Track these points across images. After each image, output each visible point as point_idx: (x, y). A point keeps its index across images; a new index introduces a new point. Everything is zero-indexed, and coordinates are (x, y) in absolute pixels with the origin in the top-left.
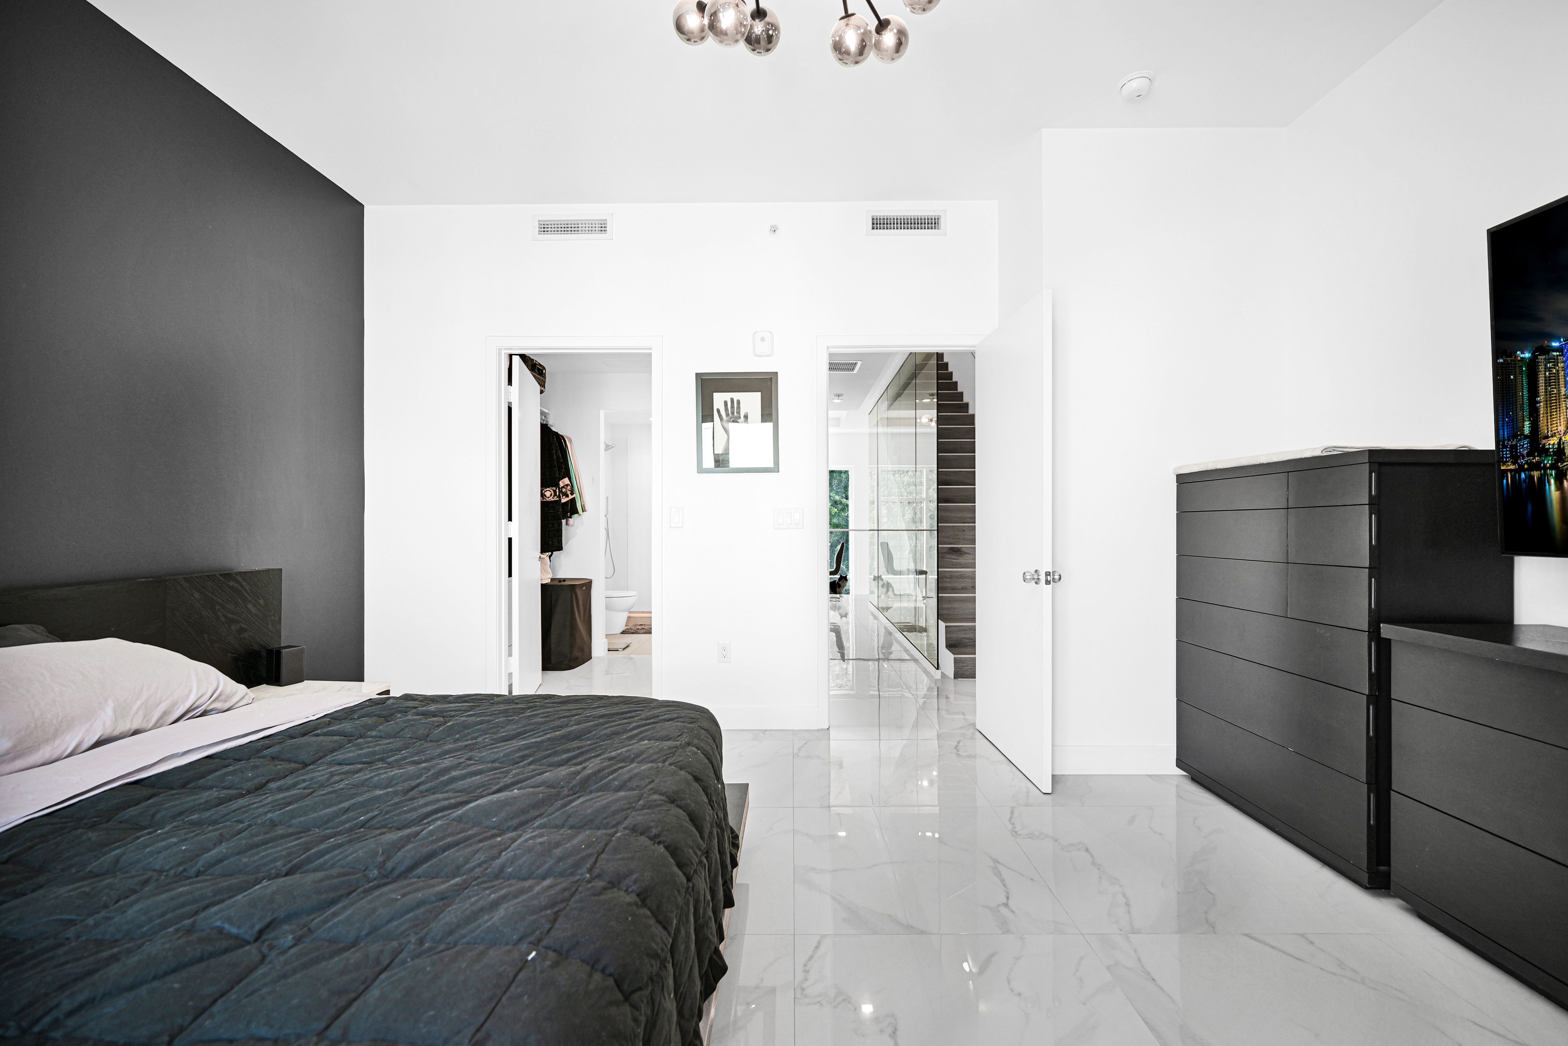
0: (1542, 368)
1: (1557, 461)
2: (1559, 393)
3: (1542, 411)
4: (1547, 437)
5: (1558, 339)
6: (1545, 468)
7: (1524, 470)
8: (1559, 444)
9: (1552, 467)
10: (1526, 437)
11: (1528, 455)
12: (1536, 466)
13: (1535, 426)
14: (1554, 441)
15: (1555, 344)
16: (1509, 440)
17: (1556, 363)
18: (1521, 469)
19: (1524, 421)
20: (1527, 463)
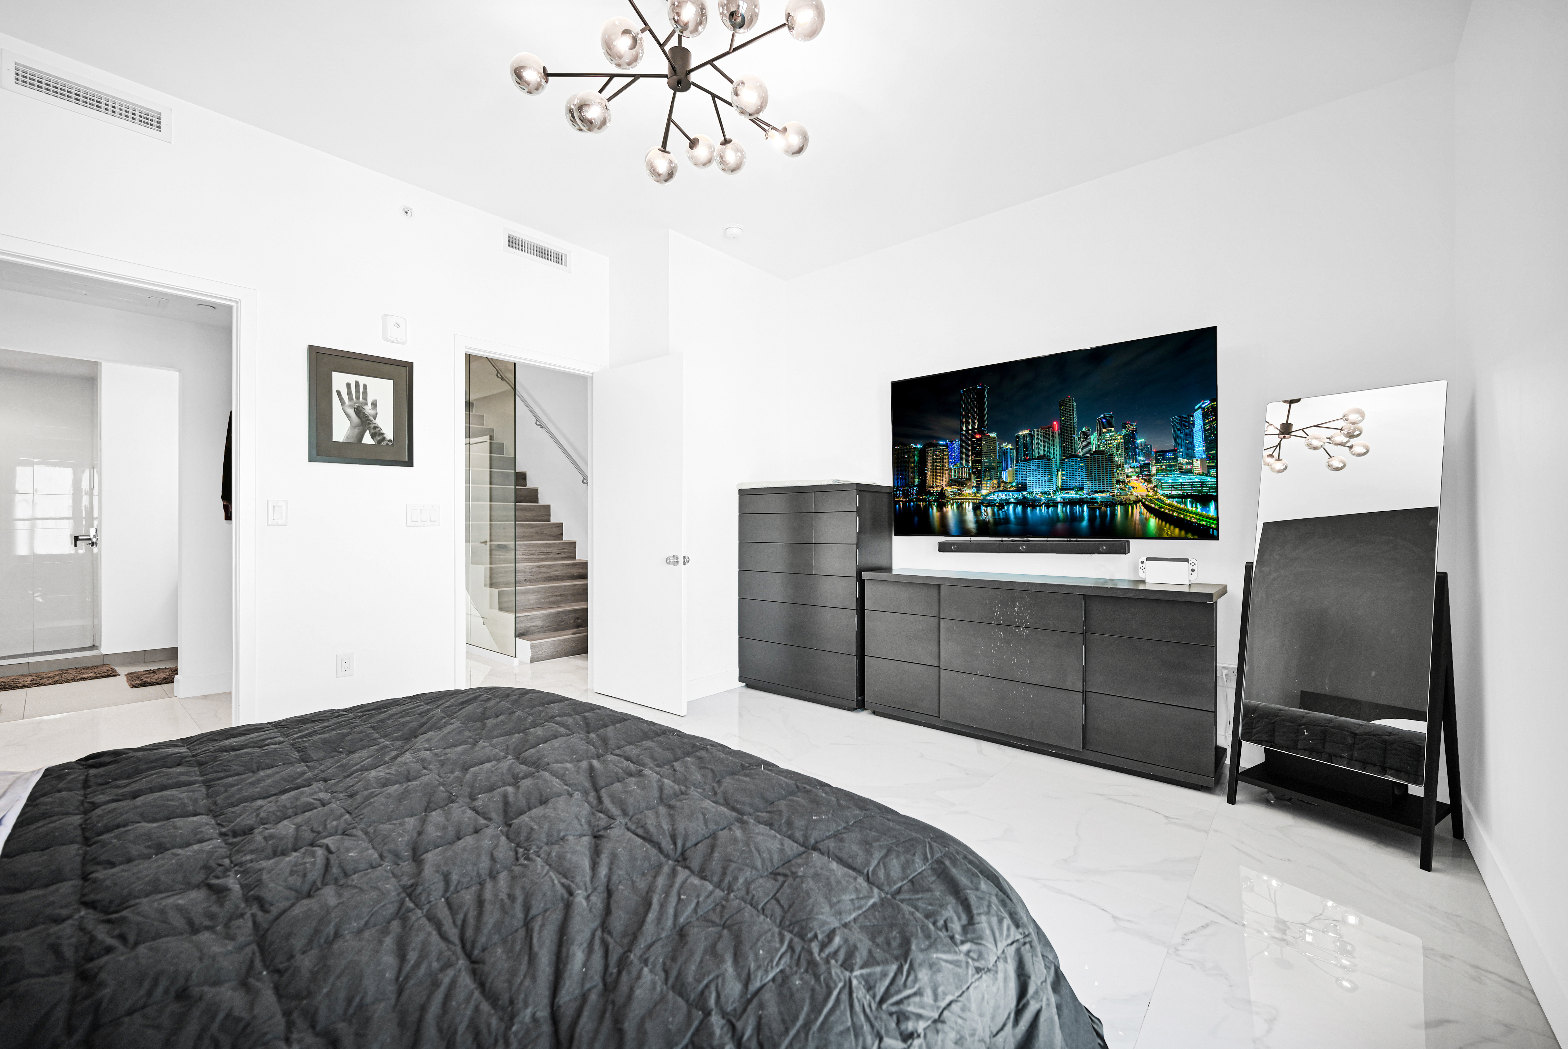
0: (930, 454)
1: (939, 499)
2: (943, 466)
3: (929, 474)
4: (933, 487)
5: (945, 440)
6: (930, 501)
7: (913, 502)
8: (941, 491)
9: (934, 501)
10: (916, 486)
11: (916, 494)
12: (924, 500)
13: (923, 481)
14: (939, 489)
15: (941, 443)
16: (901, 486)
17: (942, 451)
18: (912, 500)
19: (914, 478)
20: (915, 498)
